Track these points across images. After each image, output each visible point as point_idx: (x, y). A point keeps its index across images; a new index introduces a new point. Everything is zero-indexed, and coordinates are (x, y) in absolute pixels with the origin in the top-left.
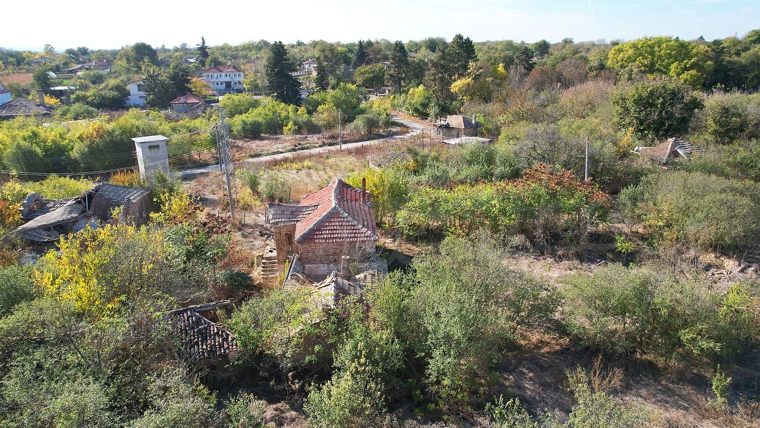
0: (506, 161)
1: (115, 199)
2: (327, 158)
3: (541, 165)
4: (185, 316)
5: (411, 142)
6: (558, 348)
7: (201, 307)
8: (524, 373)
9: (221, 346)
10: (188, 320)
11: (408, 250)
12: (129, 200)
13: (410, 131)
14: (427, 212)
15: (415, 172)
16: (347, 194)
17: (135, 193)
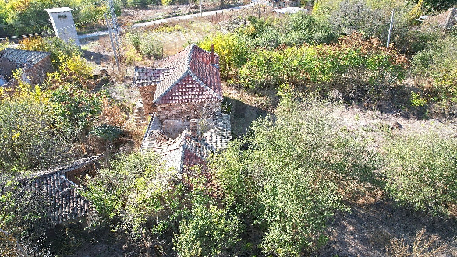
0: (323, 28)
1: (19, 62)
2: (192, 23)
3: (355, 33)
4: (52, 180)
5: (251, 11)
6: (372, 200)
7: (69, 168)
8: (345, 227)
9: (82, 208)
10: (54, 184)
11: (248, 100)
12: (31, 62)
13: (250, 2)
14: (263, 71)
15: (254, 36)
16: (199, 57)
17: (37, 56)
